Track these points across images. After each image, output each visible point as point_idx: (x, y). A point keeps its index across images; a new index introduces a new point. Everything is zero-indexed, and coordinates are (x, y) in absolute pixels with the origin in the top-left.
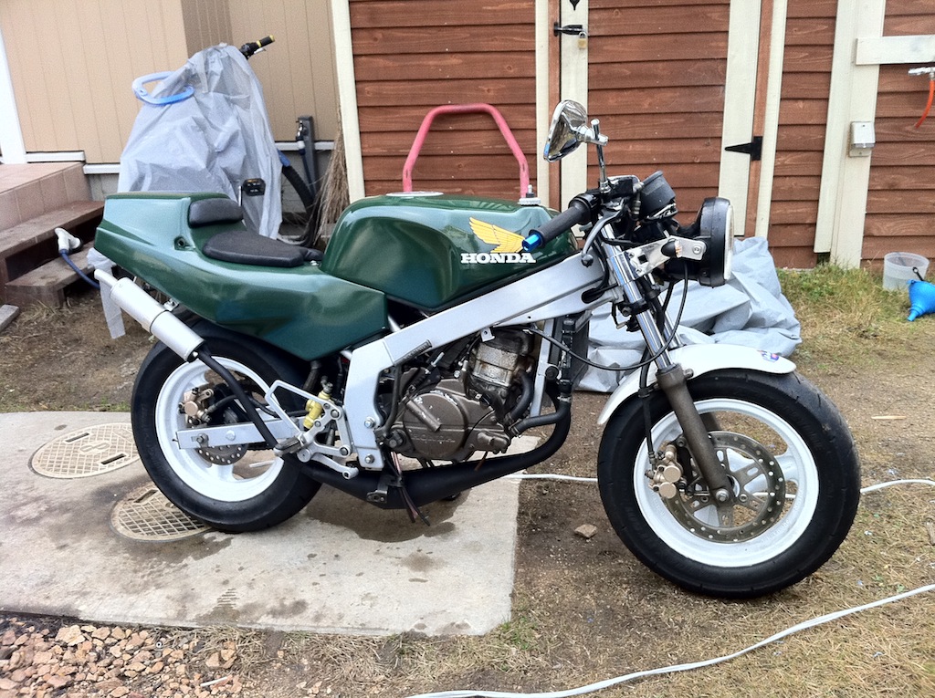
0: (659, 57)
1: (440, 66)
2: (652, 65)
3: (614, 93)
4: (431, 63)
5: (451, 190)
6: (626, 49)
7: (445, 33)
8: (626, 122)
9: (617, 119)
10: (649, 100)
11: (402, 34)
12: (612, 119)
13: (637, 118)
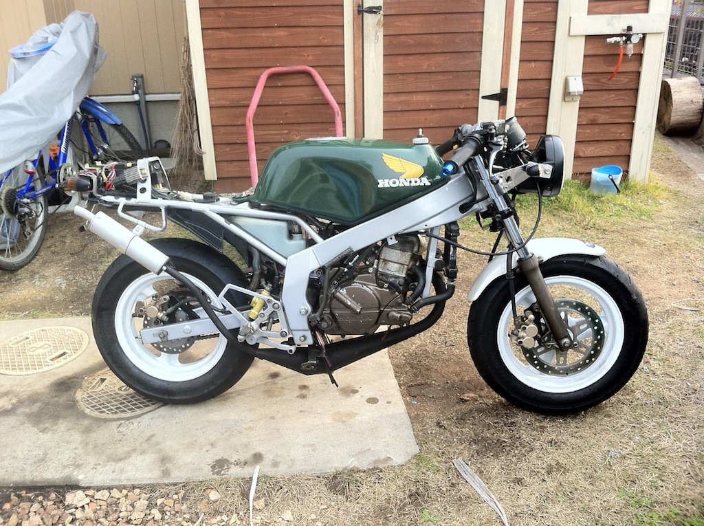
0: (434, 30)
1: (272, 37)
2: (429, 36)
3: (402, 57)
4: (263, 34)
5: (281, 132)
6: (411, 25)
7: (274, 12)
8: (411, 79)
9: (405, 77)
10: (427, 63)
11: (240, 13)
12: (401, 77)
13: (419, 76)
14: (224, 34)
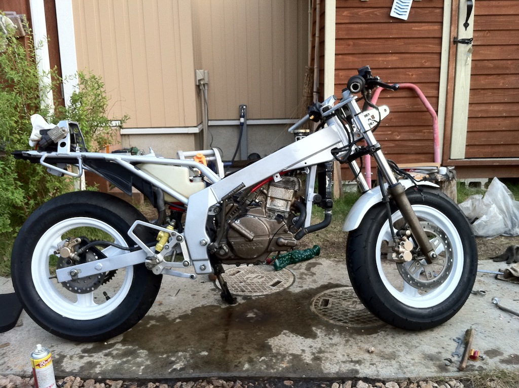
0: (509, 57)
1: (385, 61)
2: (505, 62)
3: (484, 77)
4: (380, 59)
5: (386, 133)
6: (492, 53)
7: (389, 42)
8: (489, 93)
9: (485, 91)
10: (502, 81)
11: (364, 42)
12: (482, 92)
13: (495, 91)
14: (350, 58)
